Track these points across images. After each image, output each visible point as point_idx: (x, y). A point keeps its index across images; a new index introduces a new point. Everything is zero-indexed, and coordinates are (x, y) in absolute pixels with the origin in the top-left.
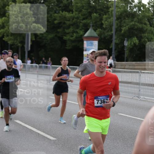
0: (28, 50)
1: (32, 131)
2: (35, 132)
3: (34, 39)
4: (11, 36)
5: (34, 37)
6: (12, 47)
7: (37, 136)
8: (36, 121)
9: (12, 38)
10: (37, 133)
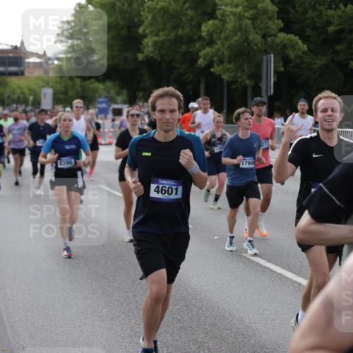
0: (269, 94)
1: (283, 279)
2: (292, 280)
3: (282, 69)
4: (230, 62)
5: (281, 64)
6: (233, 87)
7: (297, 289)
8: (293, 255)
9: (231, 66)
10: (296, 282)
